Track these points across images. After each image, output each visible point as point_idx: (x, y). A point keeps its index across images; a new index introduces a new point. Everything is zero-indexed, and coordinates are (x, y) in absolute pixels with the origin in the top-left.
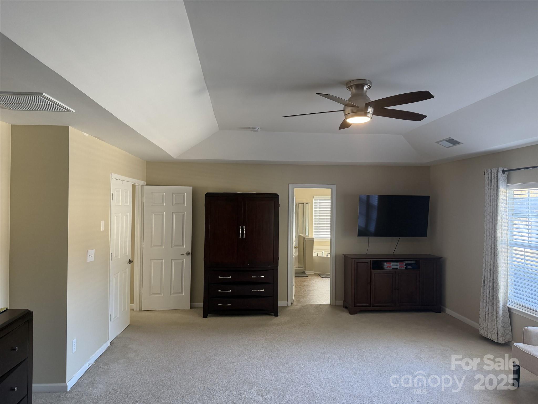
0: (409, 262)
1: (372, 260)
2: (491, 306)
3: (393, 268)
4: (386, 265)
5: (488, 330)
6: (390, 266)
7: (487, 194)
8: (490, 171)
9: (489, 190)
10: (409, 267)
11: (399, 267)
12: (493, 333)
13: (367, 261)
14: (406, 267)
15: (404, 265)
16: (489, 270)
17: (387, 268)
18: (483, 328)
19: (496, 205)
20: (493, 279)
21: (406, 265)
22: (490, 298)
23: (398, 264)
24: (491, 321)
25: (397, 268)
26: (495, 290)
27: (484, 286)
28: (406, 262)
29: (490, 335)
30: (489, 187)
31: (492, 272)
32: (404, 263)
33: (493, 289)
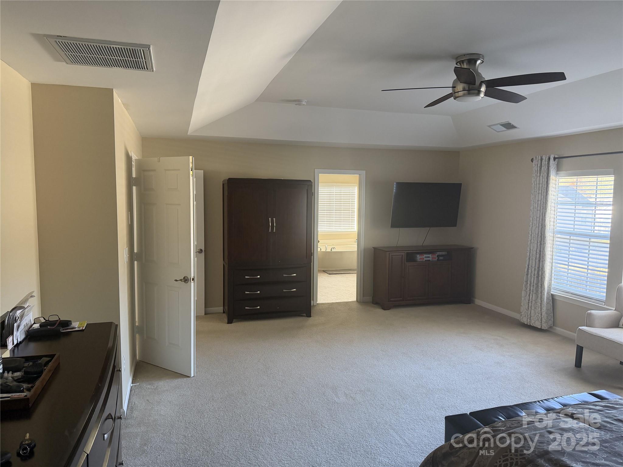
0: (441, 253)
1: (407, 253)
2: (535, 293)
3: (425, 260)
4: (419, 257)
5: (530, 317)
6: (423, 258)
7: (536, 182)
8: (540, 158)
9: (538, 178)
10: (441, 258)
11: (431, 258)
12: (536, 320)
13: (402, 254)
14: (437, 259)
15: (436, 256)
16: (534, 259)
17: (420, 260)
18: (526, 316)
19: (545, 193)
20: (539, 268)
21: (438, 256)
22: (535, 286)
23: (430, 255)
24: (534, 308)
25: (429, 260)
26: (540, 278)
27: (527, 275)
28: (438, 253)
29: (533, 322)
30: (538, 175)
31: (537, 260)
32: (437, 255)
33: (538, 277)
